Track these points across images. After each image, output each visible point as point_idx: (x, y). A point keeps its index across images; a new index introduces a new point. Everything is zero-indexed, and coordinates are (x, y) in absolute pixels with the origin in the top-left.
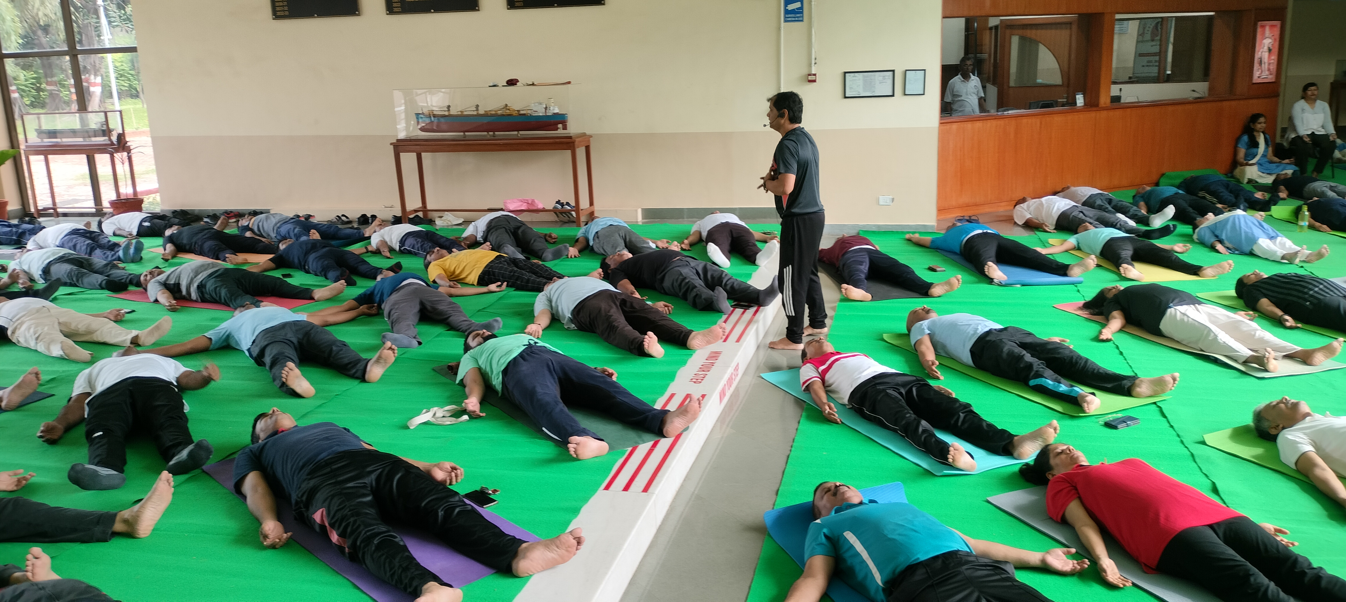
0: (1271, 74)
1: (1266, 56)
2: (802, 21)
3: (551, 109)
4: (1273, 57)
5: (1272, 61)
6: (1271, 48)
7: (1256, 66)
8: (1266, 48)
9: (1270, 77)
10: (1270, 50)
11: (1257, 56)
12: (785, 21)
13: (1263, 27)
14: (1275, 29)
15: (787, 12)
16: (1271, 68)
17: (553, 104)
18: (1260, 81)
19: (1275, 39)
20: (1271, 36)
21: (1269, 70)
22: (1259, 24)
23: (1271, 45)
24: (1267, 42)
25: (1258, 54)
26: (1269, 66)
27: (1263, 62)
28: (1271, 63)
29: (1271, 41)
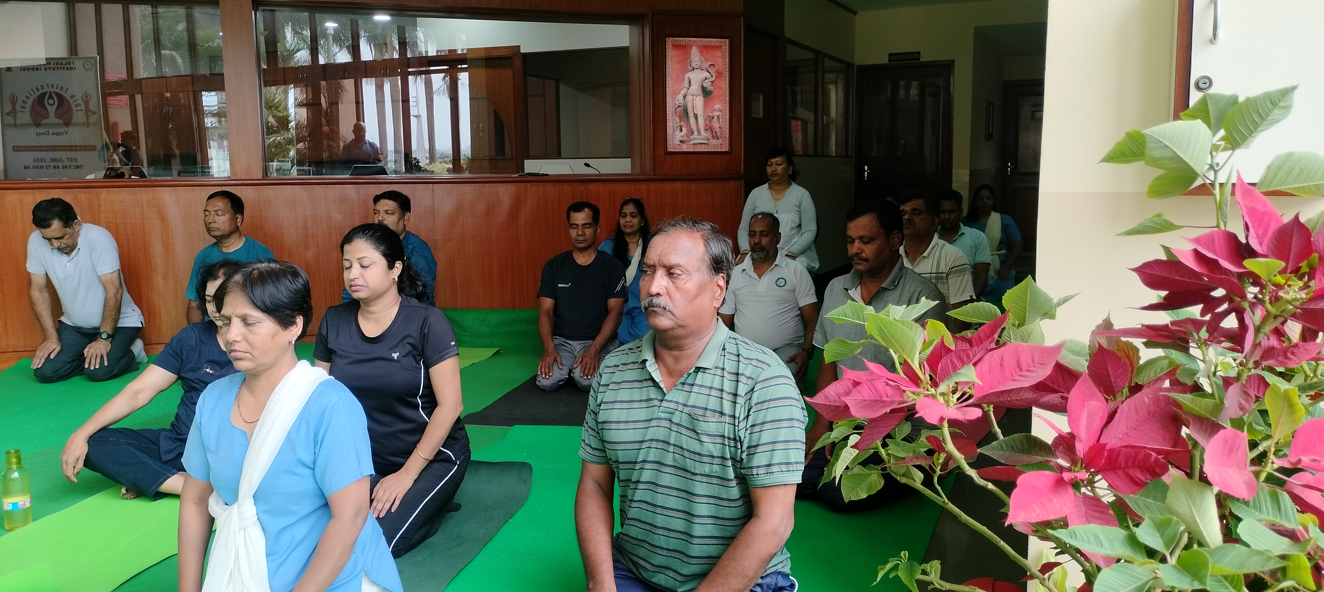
0: (715, 137)
1: (697, 103)
4: (717, 106)
5: (717, 113)
6: (710, 88)
7: (672, 121)
8: (695, 88)
9: (714, 142)
10: (706, 93)
11: (673, 102)
14: (718, 54)
16: (716, 125)
18: (685, 148)
19: (719, 74)
20: (706, 65)
21: (709, 128)
22: (670, 41)
23: (709, 83)
24: (697, 77)
25: (674, 99)
26: (708, 122)
27: (691, 115)
28: (713, 118)
29: (707, 75)
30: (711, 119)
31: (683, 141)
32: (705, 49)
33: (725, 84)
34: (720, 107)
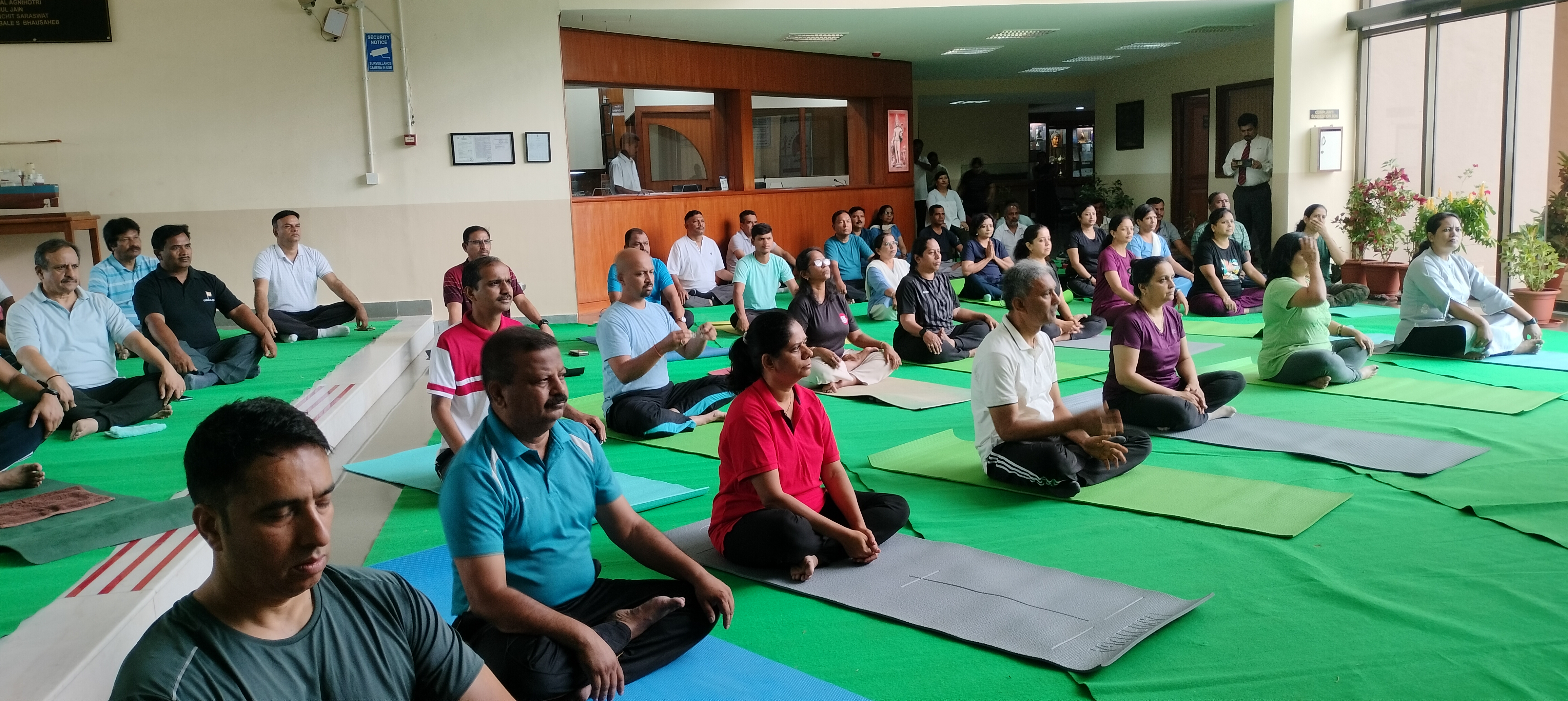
1: (898, 145)
2: (392, 70)
3: (32, 177)
4: (904, 147)
6: (902, 137)
7: (890, 155)
8: (897, 136)
9: (904, 165)
10: (901, 139)
11: (890, 145)
12: (369, 70)
15: (370, 59)
16: (904, 157)
17: (34, 171)
18: (895, 170)
20: (900, 125)
21: (902, 159)
22: (889, 111)
23: (902, 135)
24: (898, 131)
25: (890, 142)
26: (902, 156)
27: (896, 152)
29: (901, 130)
30: (902, 153)
31: (894, 166)
32: (900, 115)
34: (906, 146)
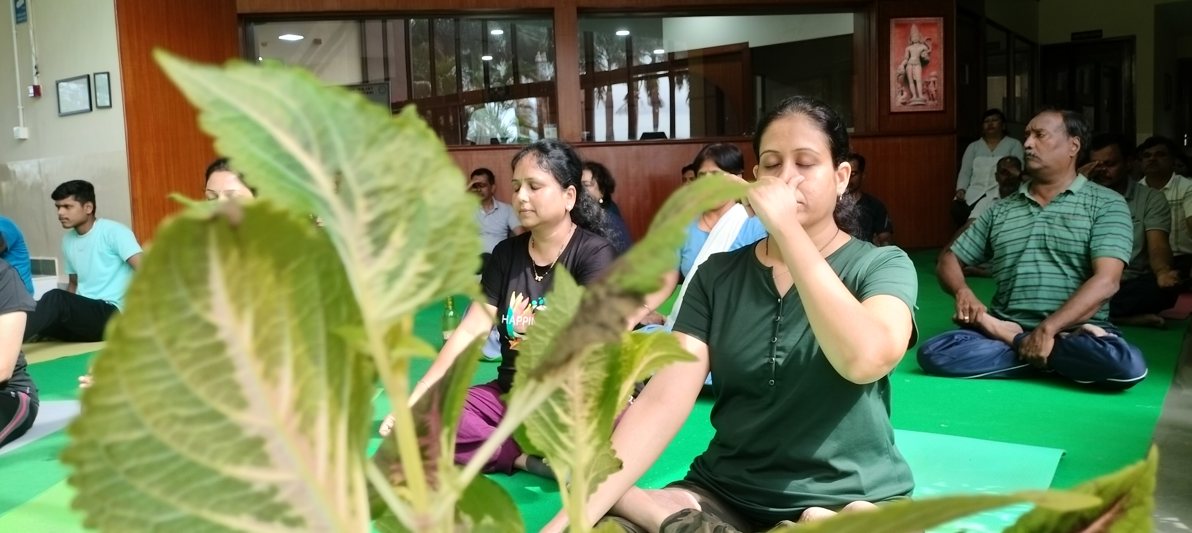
0: (932, 98)
1: (916, 72)
2: (29, 21)
4: (933, 73)
5: (933, 79)
6: (927, 58)
7: (895, 87)
8: (914, 58)
9: (930, 103)
10: (924, 63)
11: (895, 71)
12: (18, 22)
13: (906, 27)
15: (16, 11)
16: (932, 88)
18: (905, 109)
19: (935, 46)
20: (923, 39)
21: (926, 92)
22: (893, 21)
23: (926, 55)
24: (916, 50)
25: (896, 66)
26: (925, 87)
27: (911, 81)
28: (930, 83)
29: (925, 47)
30: (927, 84)
31: (904, 104)
33: (940, 54)
34: (936, 74)
